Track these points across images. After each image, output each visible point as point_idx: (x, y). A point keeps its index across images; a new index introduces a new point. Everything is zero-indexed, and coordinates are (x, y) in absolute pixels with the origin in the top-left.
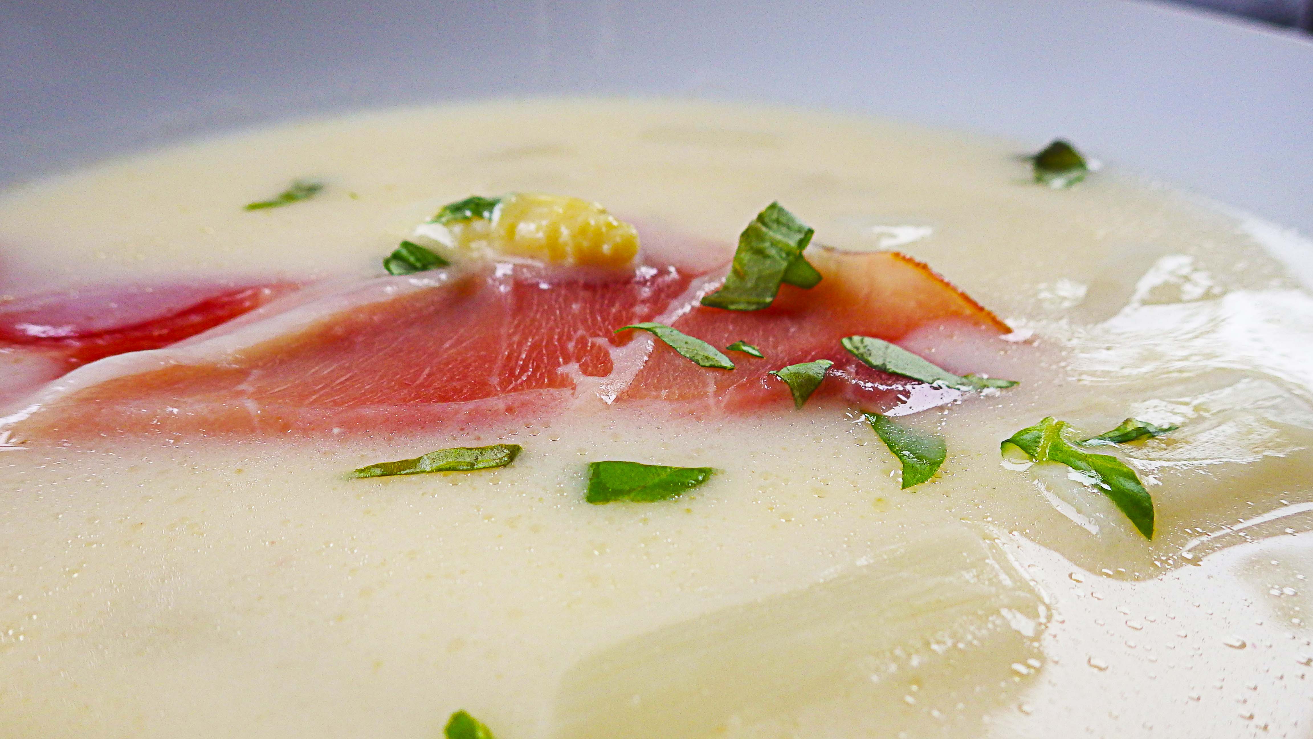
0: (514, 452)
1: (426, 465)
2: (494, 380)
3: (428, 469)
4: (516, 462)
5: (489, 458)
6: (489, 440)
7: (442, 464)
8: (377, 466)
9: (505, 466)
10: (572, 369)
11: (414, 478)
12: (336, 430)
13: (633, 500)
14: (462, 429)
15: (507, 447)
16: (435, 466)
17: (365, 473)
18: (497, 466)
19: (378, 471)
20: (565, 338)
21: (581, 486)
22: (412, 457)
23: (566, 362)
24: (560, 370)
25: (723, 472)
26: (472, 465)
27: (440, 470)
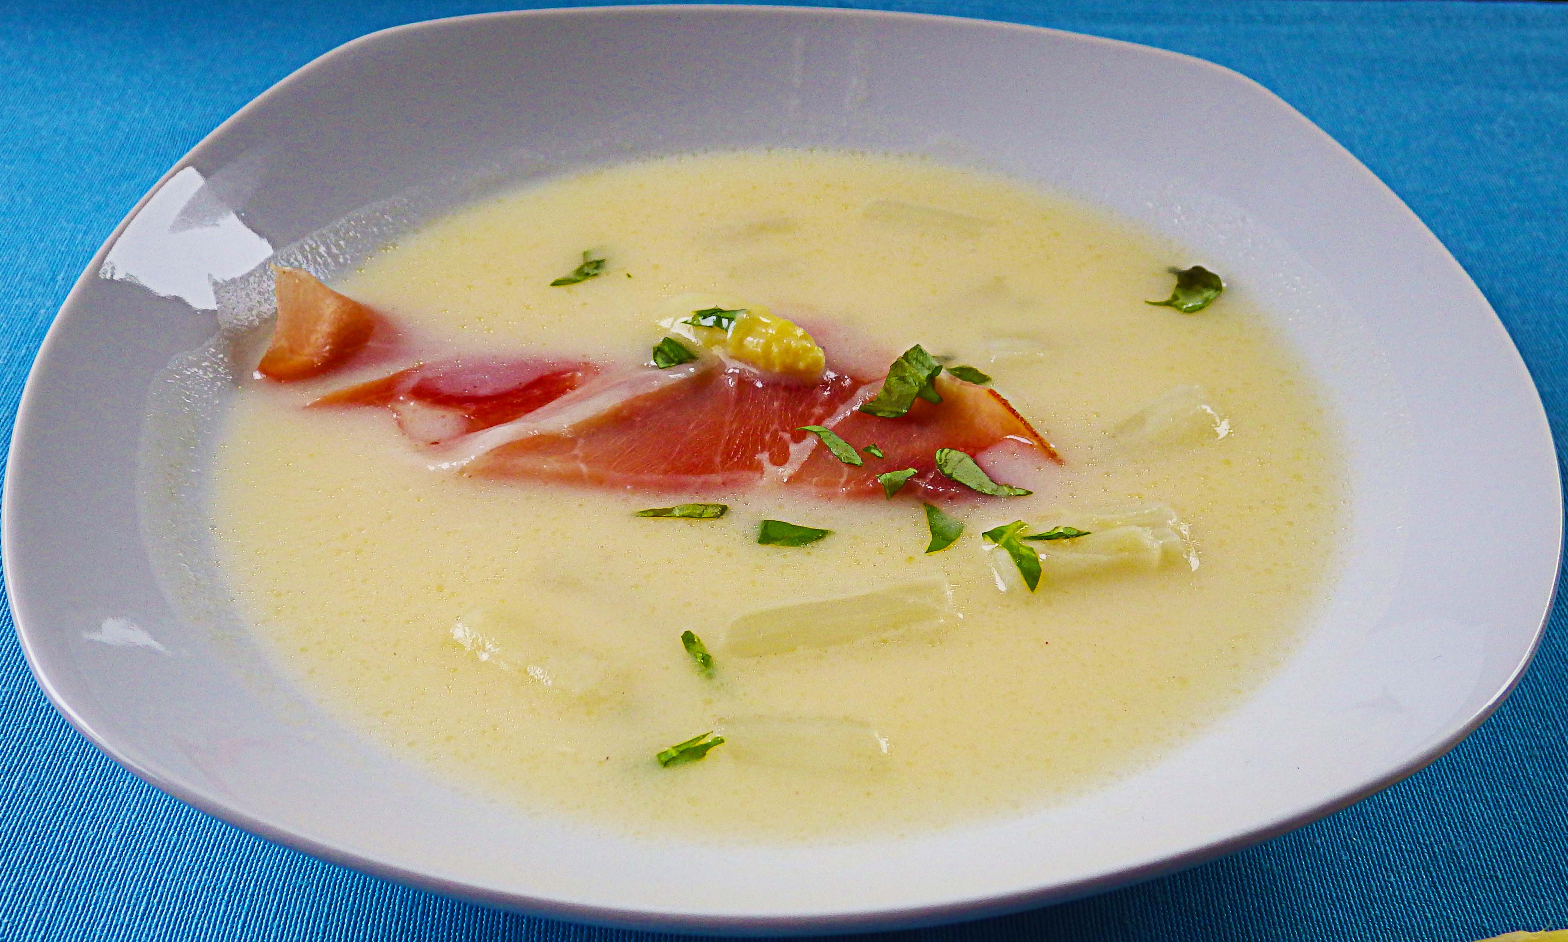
0: (724, 509)
1: (677, 513)
2: (718, 459)
3: (678, 515)
4: (724, 516)
5: (710, 512)
6: (711, 501)
7: (685, 513)
8: (651, 510)
9: (718, 517)
10: (763, 457)
11: (670, 519)
12: (629, 487)
13: (782, 545)
14: (697, 493)
15: (721, 506)
16: (681, 514)
17: (645, 514)
18: (714, 517)
19: (651, 513)
20: (765, 429)
21: (756, 532)
22: (669, 507)
23: (762, 451)
24: (758, 457)
25: (834, 533)
26: (701, 515)
27: (683, 516)
